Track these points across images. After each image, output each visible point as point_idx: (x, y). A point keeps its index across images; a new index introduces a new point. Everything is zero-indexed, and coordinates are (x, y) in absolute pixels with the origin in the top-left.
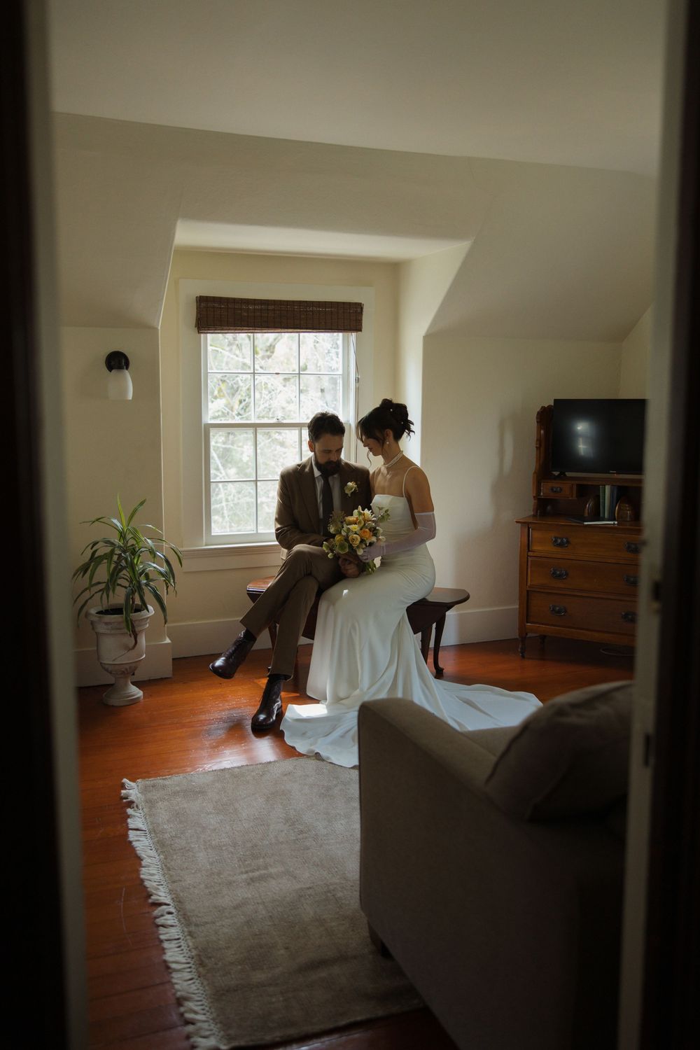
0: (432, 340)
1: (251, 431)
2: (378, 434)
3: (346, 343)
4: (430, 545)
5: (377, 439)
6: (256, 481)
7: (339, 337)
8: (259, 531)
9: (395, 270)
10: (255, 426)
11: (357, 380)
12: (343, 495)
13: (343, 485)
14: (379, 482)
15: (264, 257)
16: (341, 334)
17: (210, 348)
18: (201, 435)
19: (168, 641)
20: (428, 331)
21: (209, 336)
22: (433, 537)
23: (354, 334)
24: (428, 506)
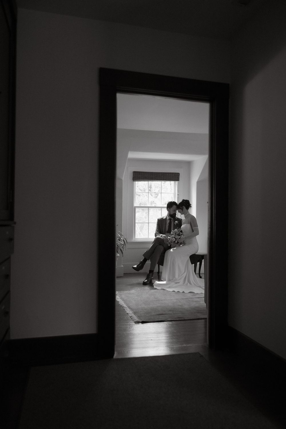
0: (198, 183)
1: (147, 208)
2: (181, 208)
3: (175, 184)
4: (197, 237)
5: (181, 209)
6: (149, 223)
7: (172, 182)
8: (149, 237)
9: (189, 164)
10: (148, 207)
11: (178, 195)
12: (174, 225)
13: (174, 222)
14: (183, 222)
15: (153, 161)
16: (173, 182)
17: (136, 186)
18: (133, 210)
19: (122, 266)
20: (198, 180)
21: (136, 182)
22: (198, 234)
23: (177, 182)
24: (196, 225)
